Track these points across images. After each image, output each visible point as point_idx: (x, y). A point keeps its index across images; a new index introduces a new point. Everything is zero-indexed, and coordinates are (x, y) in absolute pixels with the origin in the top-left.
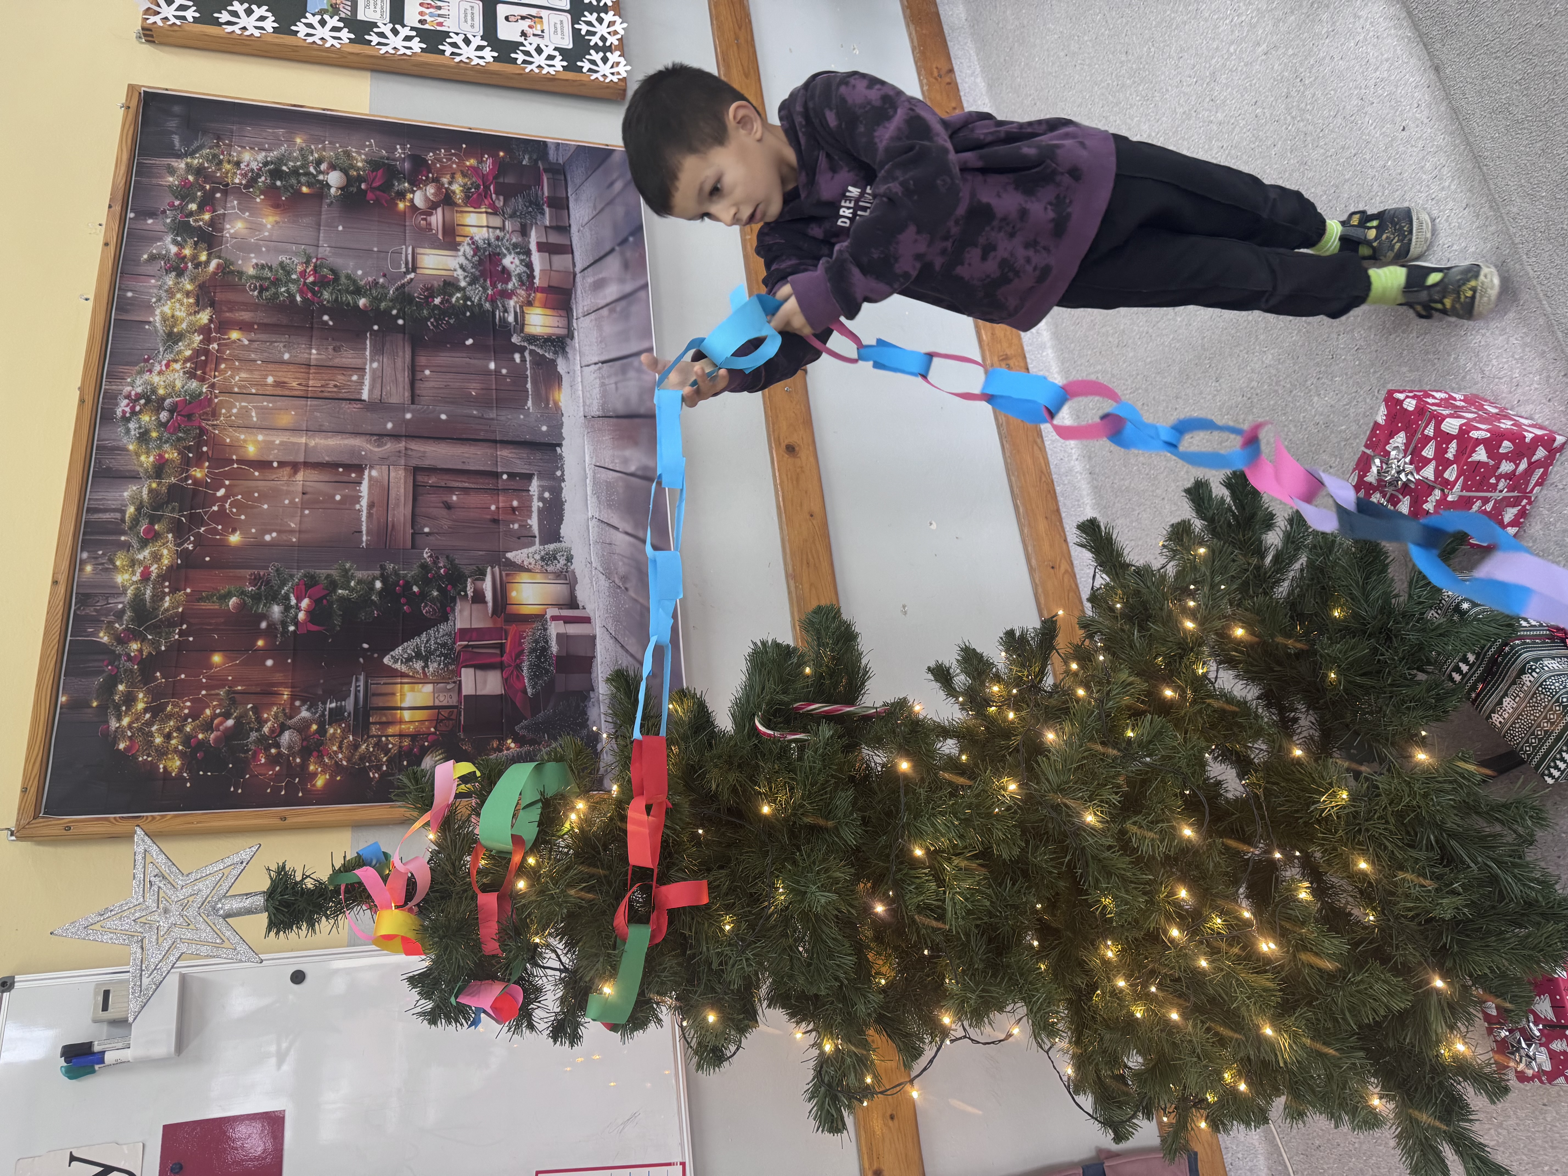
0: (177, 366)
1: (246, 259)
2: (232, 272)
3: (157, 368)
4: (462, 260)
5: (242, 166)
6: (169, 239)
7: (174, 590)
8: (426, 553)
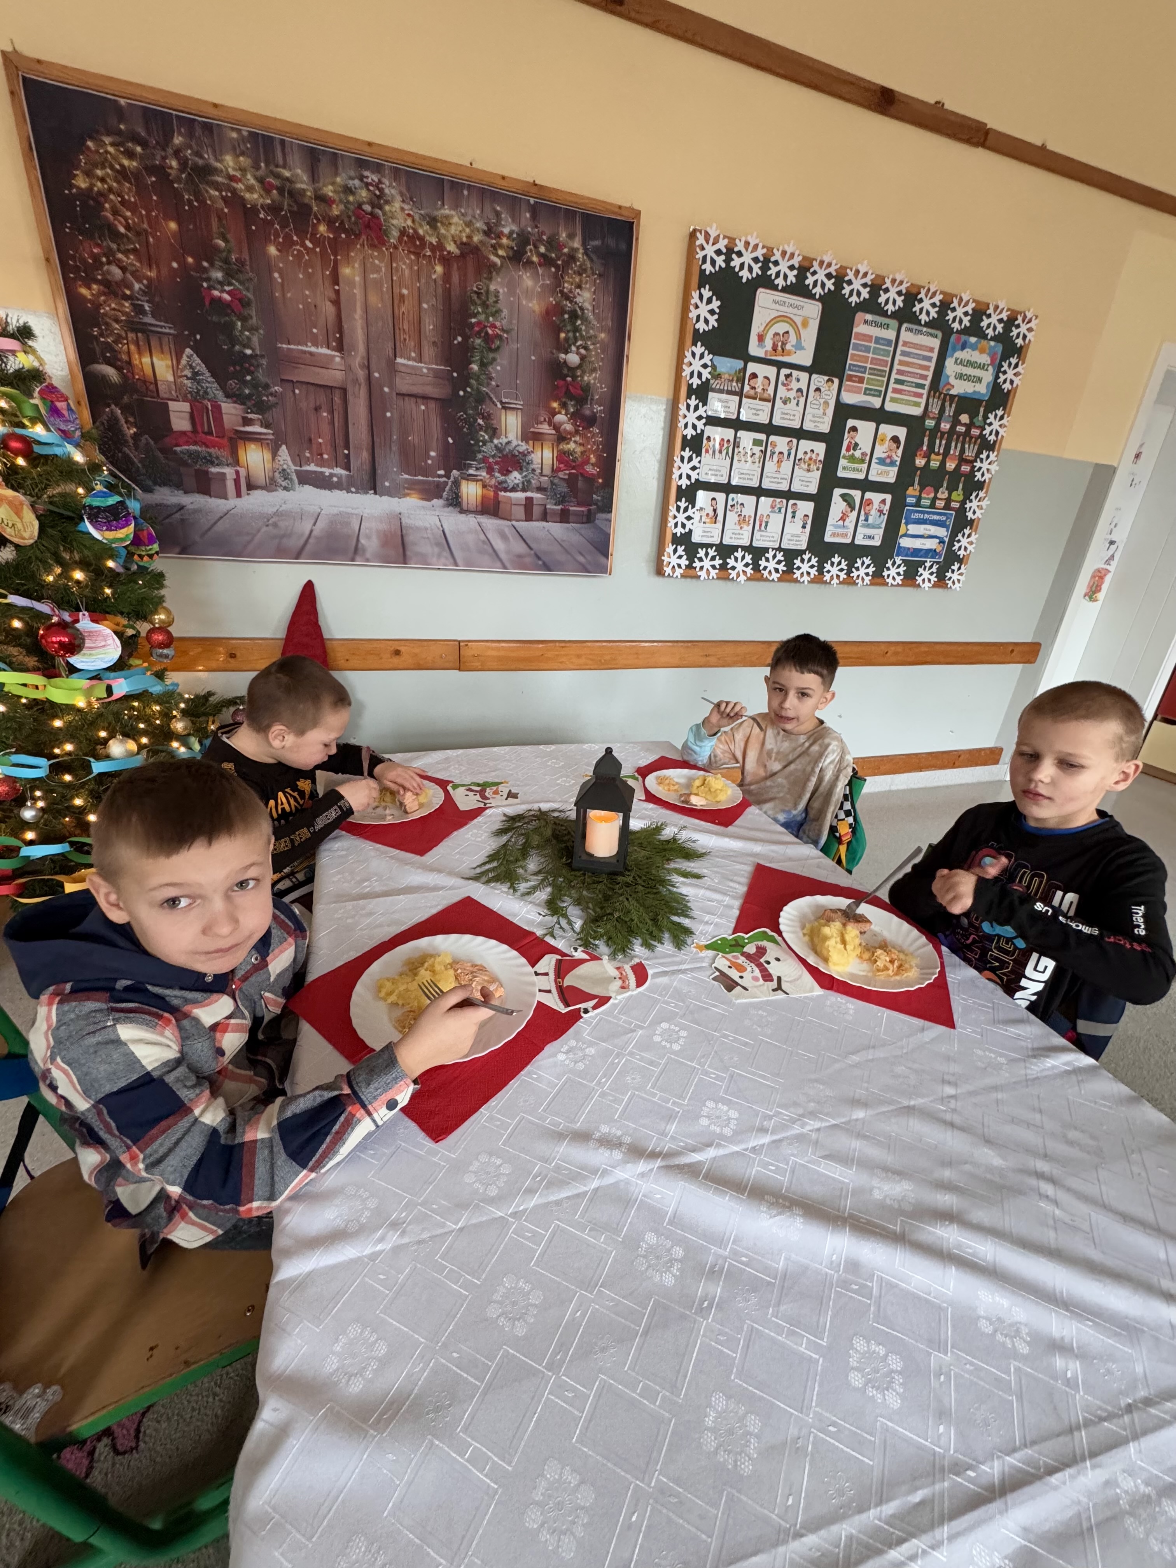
0: (409, 222)
1: (502, 285)
2: (491, 273)
3: (406, 207)
4: (515, 443)
5: (578, 290)
6: (514, 228)
7: (224, 199)
8: (277, 389)
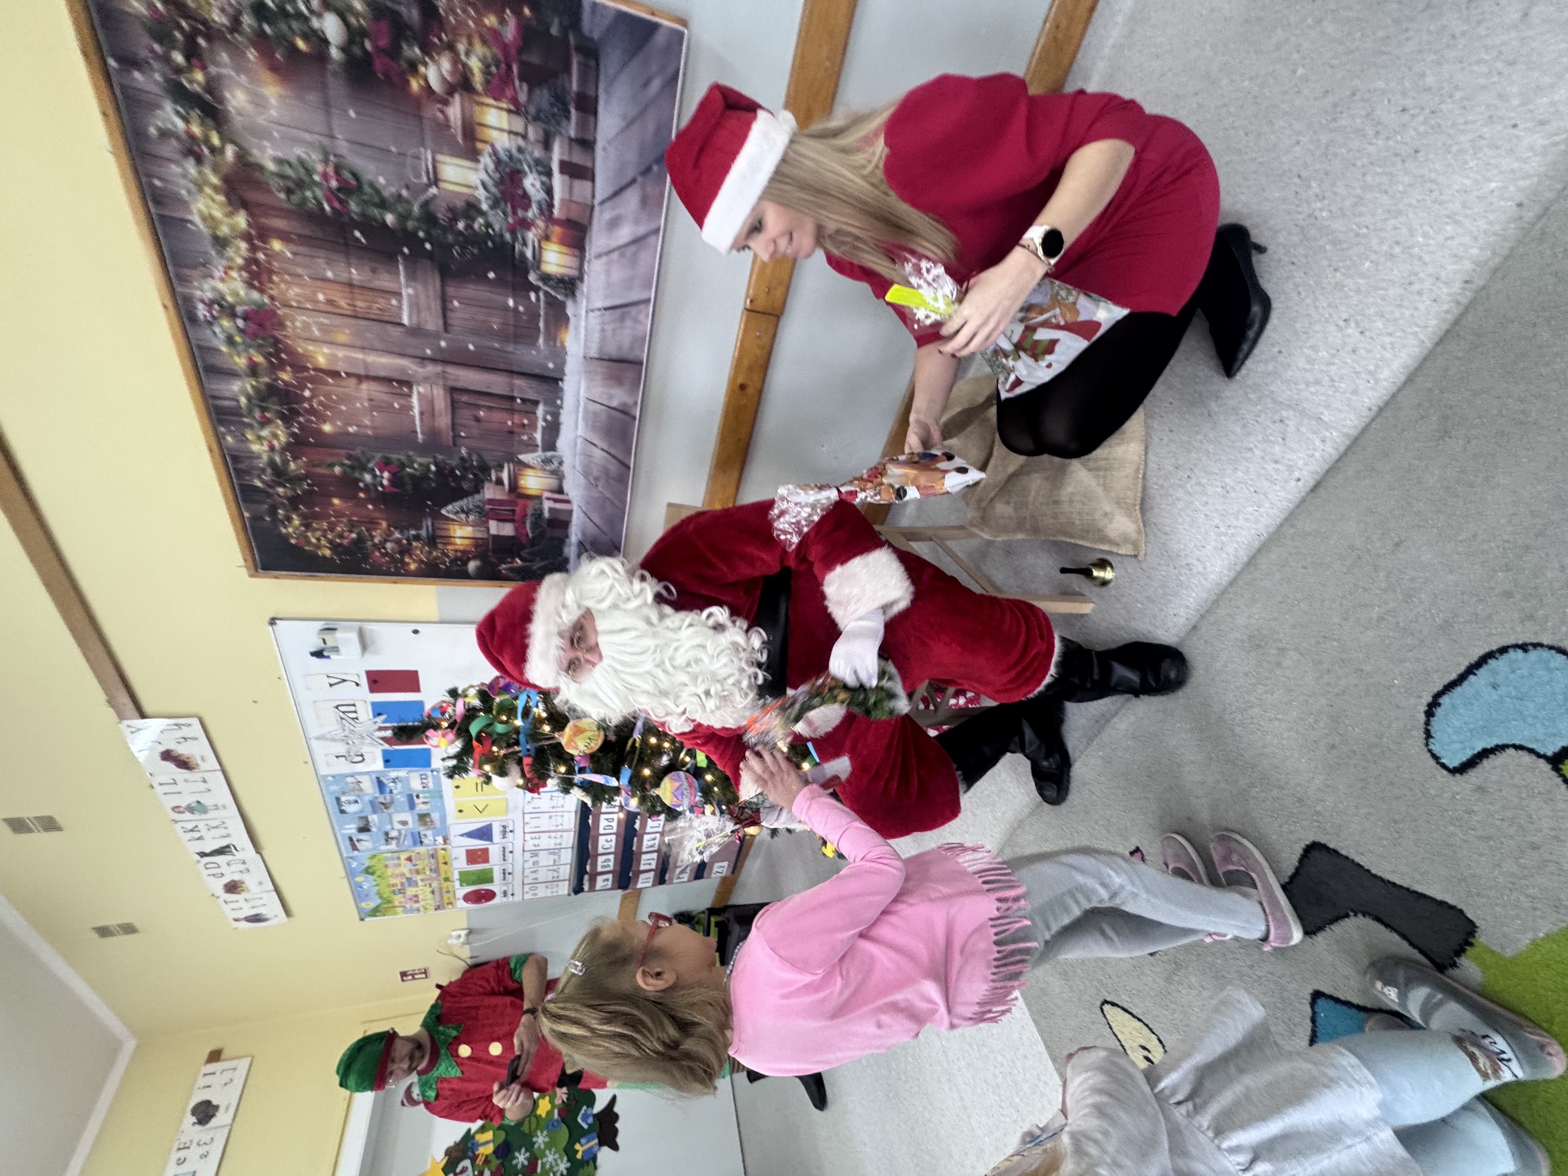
0: (234, 274)
2: (251, 165)
3: (218, 274)
4: (483, 175)
7: (295, 458)
8: (464, 451)
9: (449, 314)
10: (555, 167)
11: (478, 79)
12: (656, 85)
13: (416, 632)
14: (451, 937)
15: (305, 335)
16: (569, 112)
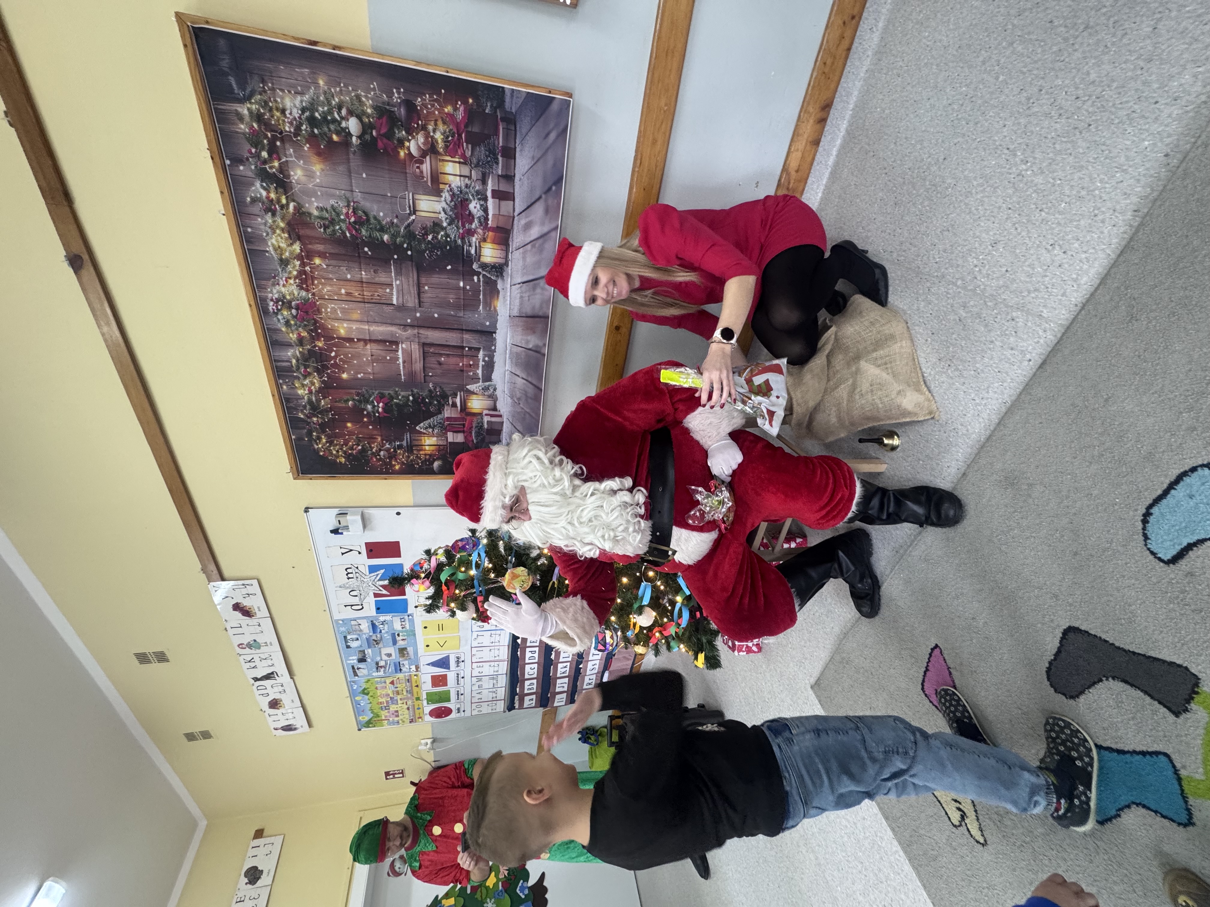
0: (292, 281)
1: (311, 203)
2: (304, 213)
3: (281, 283)
4: (444, 205)
5: (287, 112)
6: (258, 184)
8: (431, 385)
9: (422, 295)
10: (489, 194)
11: (441, 145)
12: (553, 136)
13: (398, 514)
14: (421, 744)
15: (333, 316)
16: (497, 159)
